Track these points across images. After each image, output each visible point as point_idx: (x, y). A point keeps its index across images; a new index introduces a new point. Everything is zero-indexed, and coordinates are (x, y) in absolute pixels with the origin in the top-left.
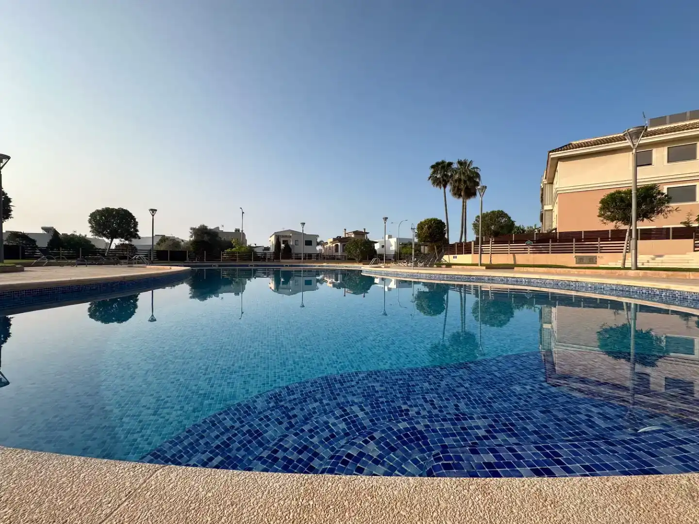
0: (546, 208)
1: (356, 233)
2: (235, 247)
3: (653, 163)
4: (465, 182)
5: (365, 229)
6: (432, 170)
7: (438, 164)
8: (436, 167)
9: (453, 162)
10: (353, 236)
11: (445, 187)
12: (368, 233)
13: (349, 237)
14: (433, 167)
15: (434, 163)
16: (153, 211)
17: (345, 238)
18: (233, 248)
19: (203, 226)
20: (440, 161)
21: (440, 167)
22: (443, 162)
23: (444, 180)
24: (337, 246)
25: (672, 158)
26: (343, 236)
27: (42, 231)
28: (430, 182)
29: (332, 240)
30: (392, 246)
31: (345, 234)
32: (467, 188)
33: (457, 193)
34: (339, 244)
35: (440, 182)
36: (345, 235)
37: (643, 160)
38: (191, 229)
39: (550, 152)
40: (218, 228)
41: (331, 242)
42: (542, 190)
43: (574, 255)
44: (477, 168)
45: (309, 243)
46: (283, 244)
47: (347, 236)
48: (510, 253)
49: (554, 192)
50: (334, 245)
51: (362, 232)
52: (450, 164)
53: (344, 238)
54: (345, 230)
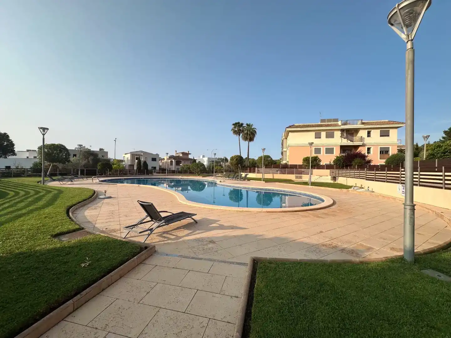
0: (284, 150)
1: (183, 153)
3: (322, 138)
5: (188, 151)
6: (233, 126)
8: (235, 125)
9: (244, 123)
10: (181, 155)
11: (239, 135)
12: (190, 154)
13: (178, 156)
15: (234, 123)
17: (176, 157)
20: (237, 122)
21: (237, 125)
22: (239, 123)
23: (239, 132)
24: (172, 162)
25: (327, 136)
26: (175, 155)
28: (232, 132)
29: (166, 157)
30: (204, 162)
32: (251, 138)
33: (245, 139)
34: (173, 160)
35: (237, 133)
37: (318, 136)
39: (287, 128)
41: (166, 159)
42: (283, 140)
43: (295, 175)
44: (255, 128)
45: (154, 160)
46: (136, 160)
47: (177, 155)
48: (272, 174)
49: (287, 145)
50: (169, 161)
51: (186, 153)
52: (242, 124)
54: (176, 151)
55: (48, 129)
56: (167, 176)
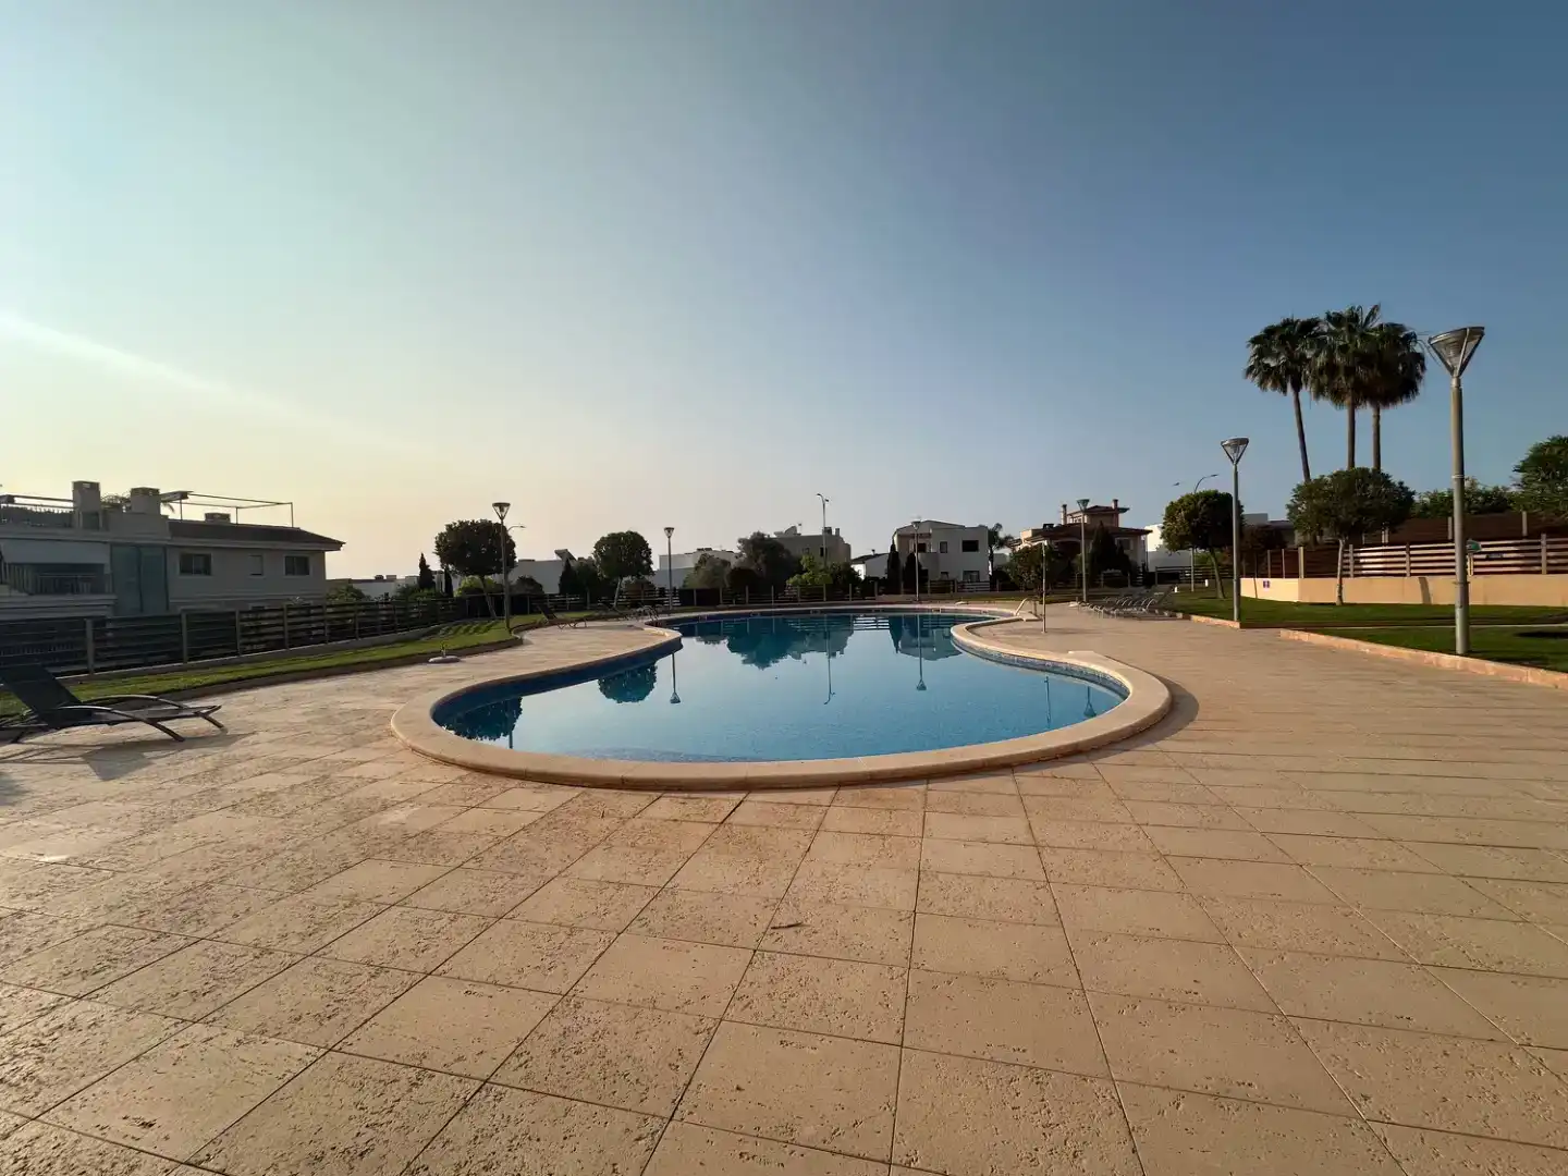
1: (1092, 512)
2: (806, 571)
4: (1349, 371)
5: (1116, 501)
6: (1255, 350)
7: (1270, 331)
8: (1265, 342)
10: (1084, 520)
12: (1124, 510)
13: (1074, 524)
14: (1255, 341)
15: (1258, 331)
16: (669, 530)
17: (1064, 527)
18: (802, 572)
19: (759, 534)
21: (1276, 337)
23: (1289, 372)
26: (1058, 521)
27: (555, 557)
28: (1252, 384)
29: (1029, 534)
31: (1065, 516)
34: (1045, 544)
35: (1282, 378)
36: (1065, 519)
38: (740, 541)
40: (794, 528)
41: (1027, 539)
45: (971, 546)
47: (1070, 521)
48: (1412, 575)
51: (1108, 509)
52: (1308, 325)
53: (1060, 528)
54: (1065, 506)
55: (508, 505)
56: (920, 602)
